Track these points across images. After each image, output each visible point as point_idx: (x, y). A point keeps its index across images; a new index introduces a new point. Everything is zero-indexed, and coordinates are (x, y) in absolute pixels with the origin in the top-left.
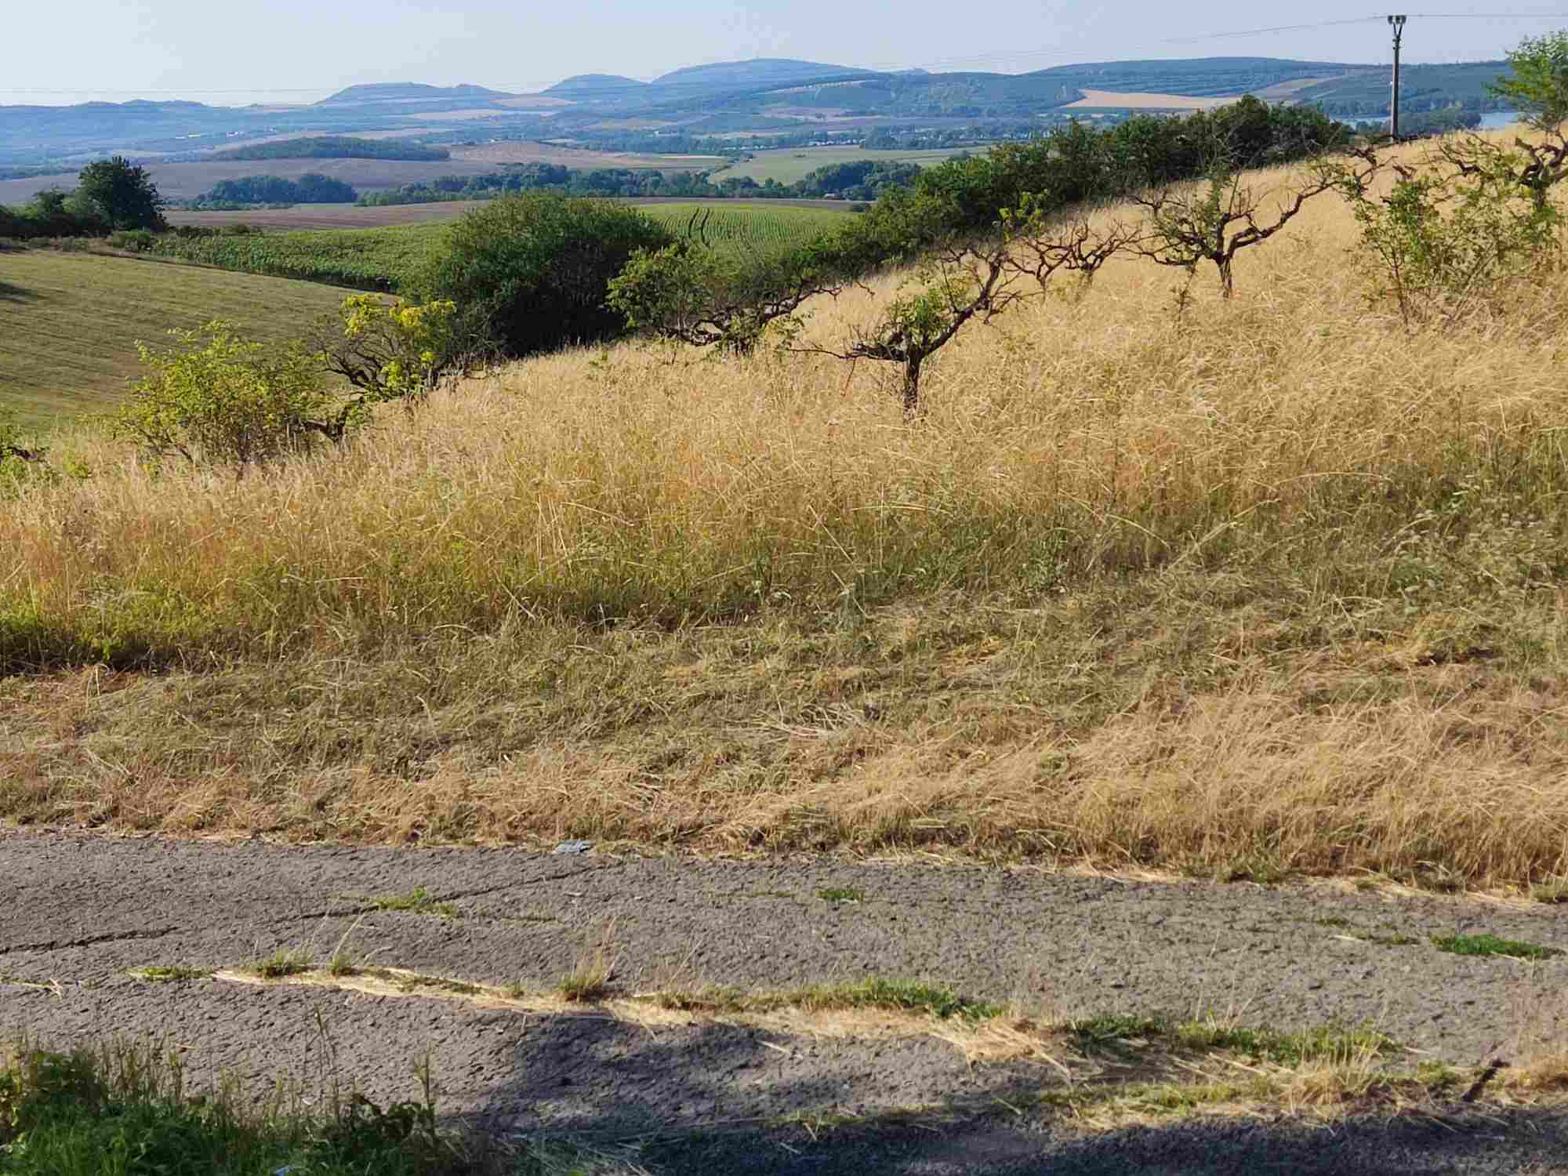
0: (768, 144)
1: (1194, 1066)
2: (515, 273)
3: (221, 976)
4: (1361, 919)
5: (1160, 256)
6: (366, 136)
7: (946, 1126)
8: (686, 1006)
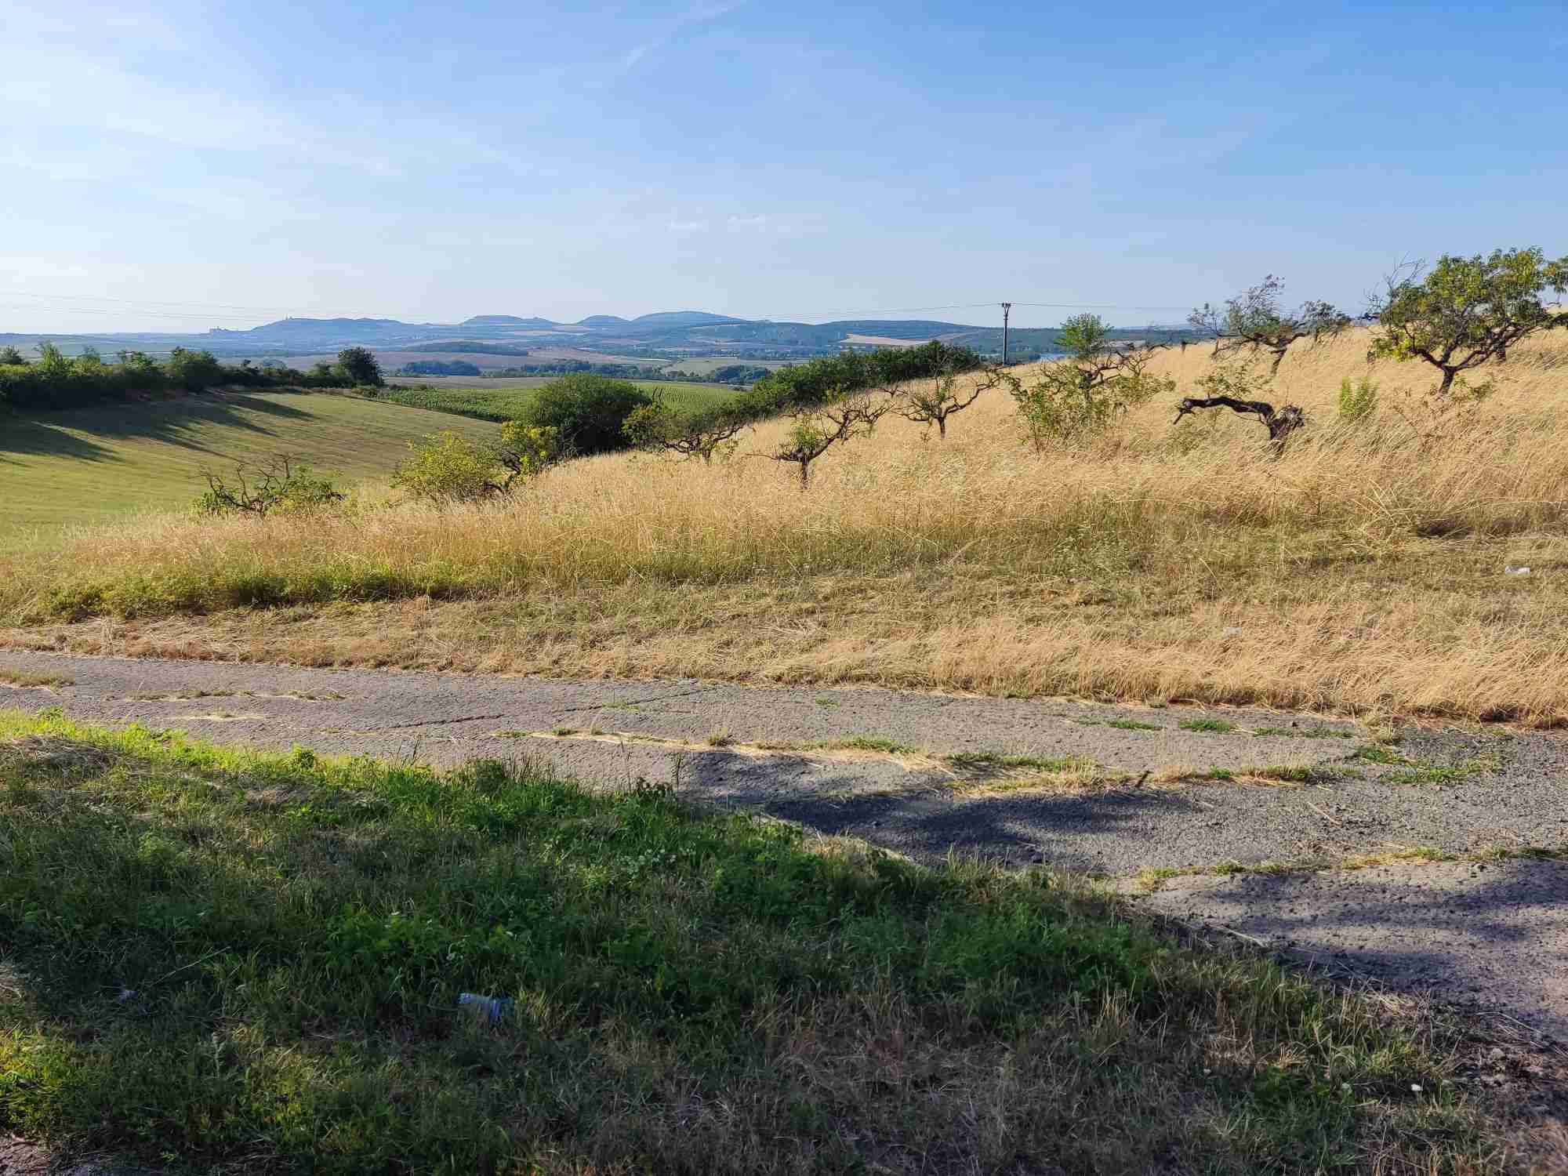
0: (691, 354)
1: (1012, 773)
2: (572, 414)
3: (534, 735)
4: (1072, 714)
5: (911, 416)
6: (485, 342)
7: (905, 797)
8: (769, 748)
